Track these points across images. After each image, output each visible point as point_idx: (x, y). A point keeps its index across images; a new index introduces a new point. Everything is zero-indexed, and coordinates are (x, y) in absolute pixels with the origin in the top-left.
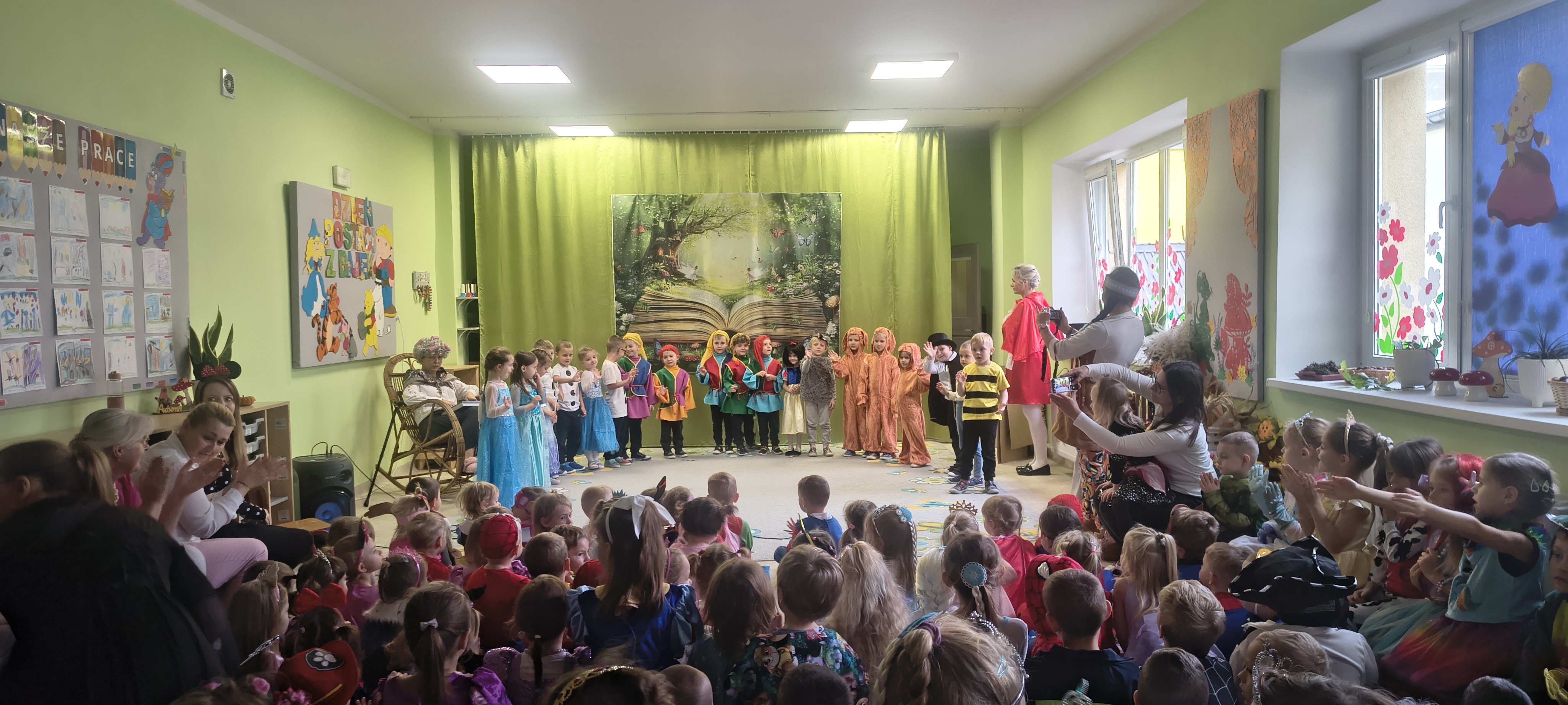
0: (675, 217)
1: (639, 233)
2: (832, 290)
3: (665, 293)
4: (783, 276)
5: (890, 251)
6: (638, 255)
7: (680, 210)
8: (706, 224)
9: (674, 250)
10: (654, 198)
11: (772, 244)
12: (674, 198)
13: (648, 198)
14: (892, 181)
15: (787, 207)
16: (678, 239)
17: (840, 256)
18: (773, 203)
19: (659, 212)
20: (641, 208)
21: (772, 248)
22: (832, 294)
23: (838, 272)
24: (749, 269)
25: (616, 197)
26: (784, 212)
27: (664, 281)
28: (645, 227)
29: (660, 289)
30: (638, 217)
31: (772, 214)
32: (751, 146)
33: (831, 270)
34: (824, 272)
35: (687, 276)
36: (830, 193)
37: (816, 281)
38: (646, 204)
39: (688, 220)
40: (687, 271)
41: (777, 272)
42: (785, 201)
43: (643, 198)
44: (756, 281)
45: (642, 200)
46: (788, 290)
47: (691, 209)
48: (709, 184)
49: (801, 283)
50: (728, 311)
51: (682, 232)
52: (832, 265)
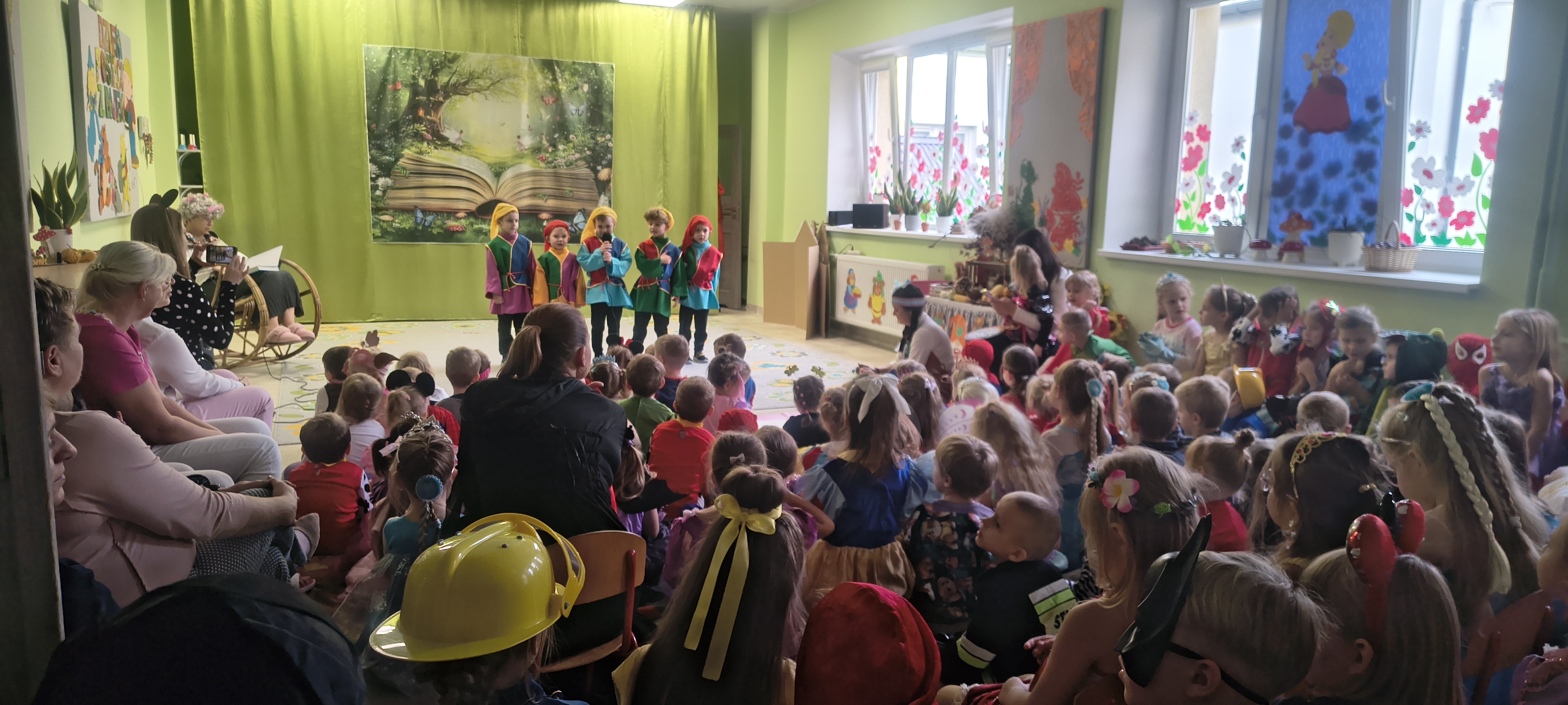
0: (437, 76)
1: (396, 90)
2: (604, 162)
3: (426, 158)
4: (554, 146)
5: (661, 126)
6: (395, 114)
7: (442, 68)
8: (472, 86)
9: (436, 110)
11: (543, 111)
12: (435, 54)
13: (406, 51)
14: (663, 57)
15: (558, 74)
16: (441, 99)
17: (612, 128)
18: (543, 69)
19: (419, 68)
20: (398, 63)
21: (543, 116)
22: (604, 167)
23: (610, 144)
25: (368, 48)
26: (555, 79)
27: (425, 144)
28: (402, 83)
29: (421, 153)
30: (395, 72)
31: (542, 81)
32: (519, 6)
33: (603, 142)
34: (596, 144)
35: (452, 140)
36: (600, 63)
37: (588, 153)
38: (403, 58)
39: (452, 80)
40: (451, 135)
41: (548, 141)
42: (556, 68)
43: (399, 51)
44: (525, 150)
45: (398, 53)
46: (560, 160)
47: (455, 68)
48: (475, 43)
49: (573, 155)
50: (496, 180)
51: (445, 92)
52: (605, 137)
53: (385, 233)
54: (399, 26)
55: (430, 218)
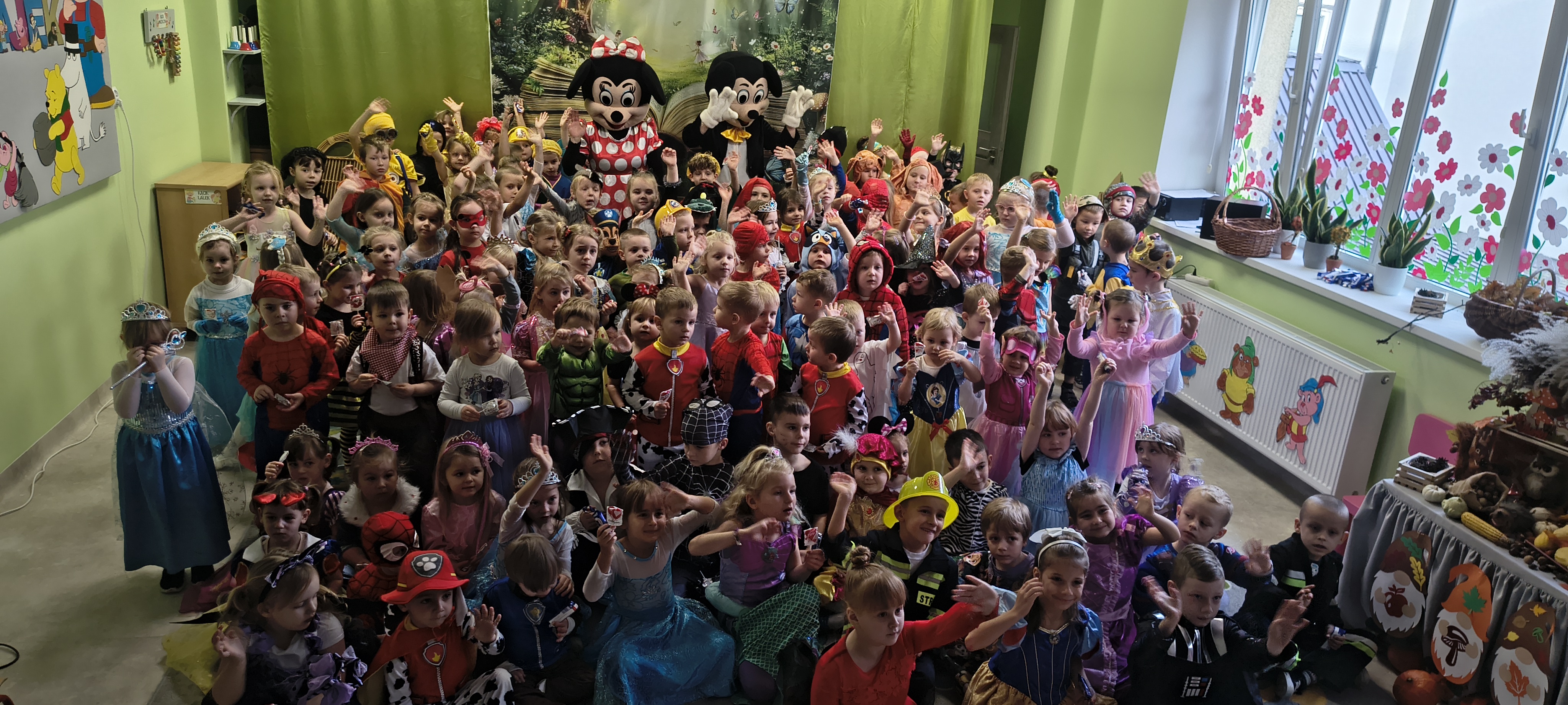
2: (817, 84)
3: (567, 69)
5: (908, 33)
6: (528, 5)
9: (585, 1)
11: (736, 5)
17: (834, 34)
21: (736, 12)
22: (818, 90)
23: (829, 57)
27: (567, 49)
29: (561, 62)
33: (819, 54)
34: (809, 56)
37: (796, 69)
52: (822, 47)
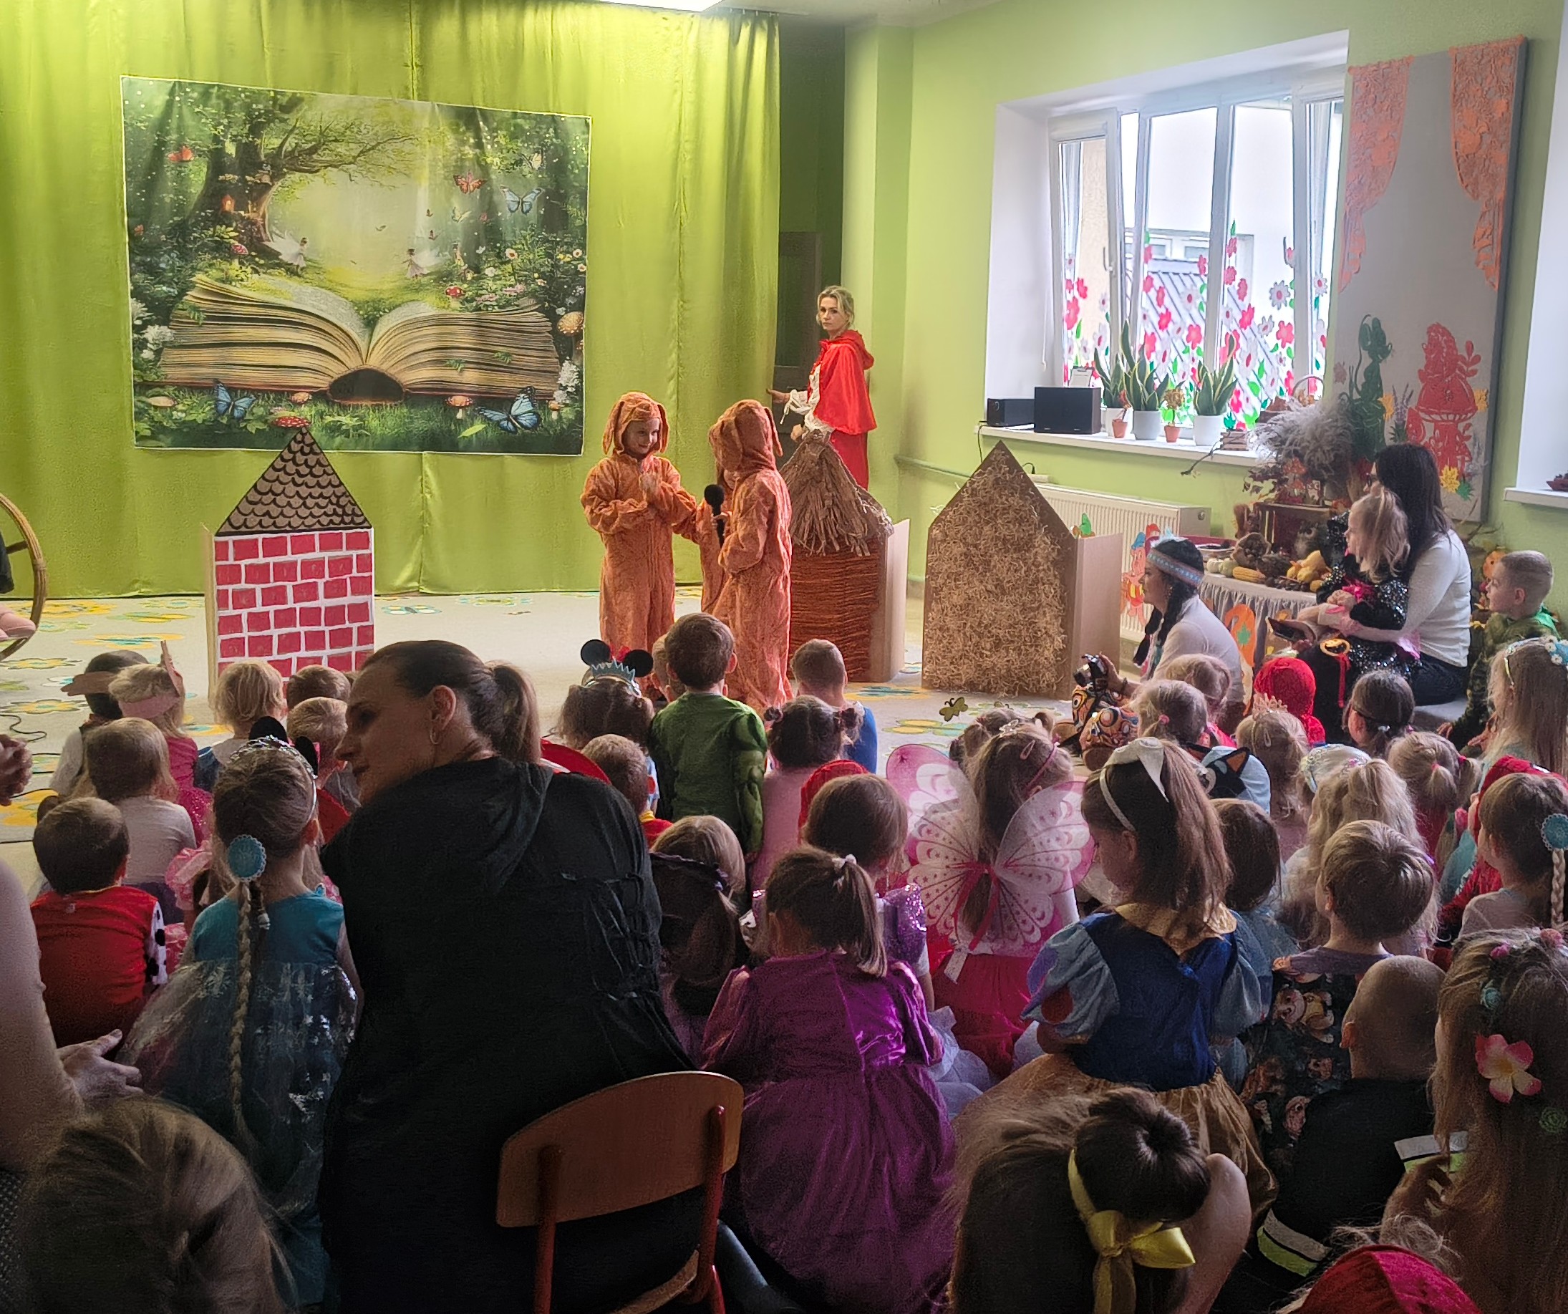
0: (260, 136)
1: (181, 162)
2: (570, 301)
3: (236, 289)
4: (477, 270)
5: (677, 235)
6: (180, 208)
7: (269, 121)
8: (324, 156)
9: (257, 202)
10: (215, 90)
11: (456, 203)
12: (255, 96)
13: (201, 90)
14: (683, 103)
15: (486, 136)
16: (266, 179)
17: (585, 237)
18: (458, 125)
19: (225, 121)
20: (186, 111)
21: (457, 213)
22: (571, 309)
23: (581, 268)
24: (411, 252)
25: (130, 83)
26: (479, 145)
27: (236, 263)
28: (193, 150)
29: (227, 280)
30: (179, 129)
31: (456, 146)
32: (415, 8)
33: (569, 263)
34: (555, 266)
35: (285, 257)
36: (567, 116)
37: (540, 282)
38: (196, 103)
39: (287, 144)
40: (284, 247)
41: (466, 260)
42: (481, 123)
43: (188, 90)
44: (424, 275)
45: (186, 93)
46: (487, 297)
47: (292, 122)
48: (329, 75)
49: (511, 286)
50: (367, 331)
51: (272, 167)
52: (571, 253)
53: (158, 431)
54: (188, 42)
55: (243, 403)
